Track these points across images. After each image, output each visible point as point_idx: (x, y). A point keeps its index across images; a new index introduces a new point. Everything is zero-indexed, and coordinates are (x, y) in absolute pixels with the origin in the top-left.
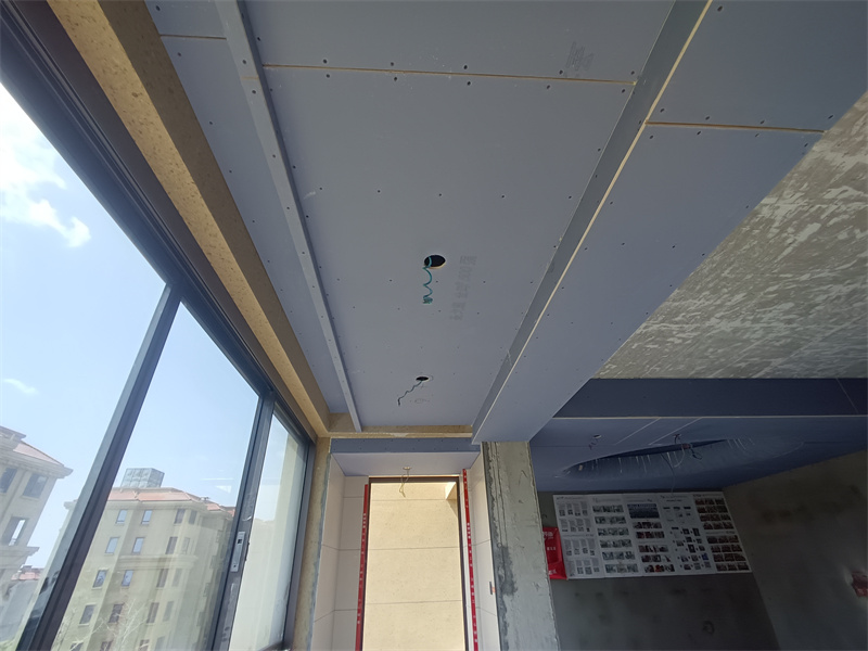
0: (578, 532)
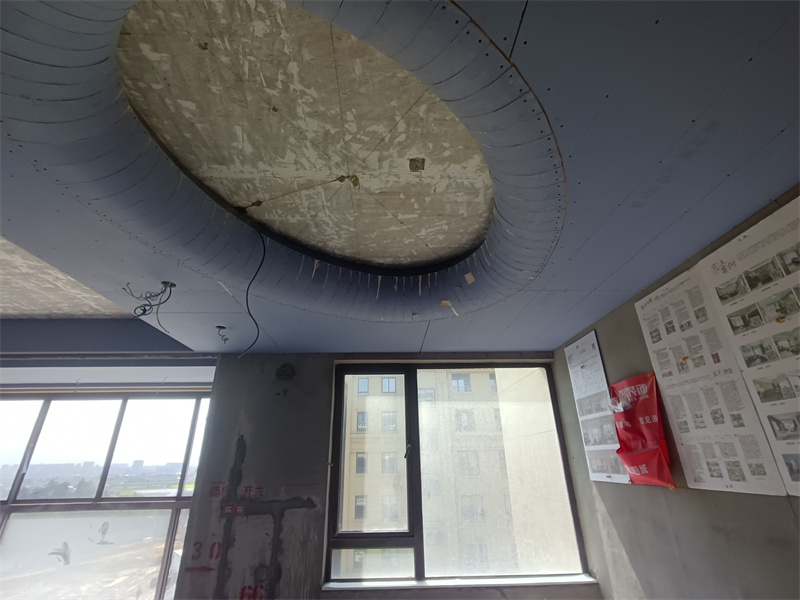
0: (693, 372)
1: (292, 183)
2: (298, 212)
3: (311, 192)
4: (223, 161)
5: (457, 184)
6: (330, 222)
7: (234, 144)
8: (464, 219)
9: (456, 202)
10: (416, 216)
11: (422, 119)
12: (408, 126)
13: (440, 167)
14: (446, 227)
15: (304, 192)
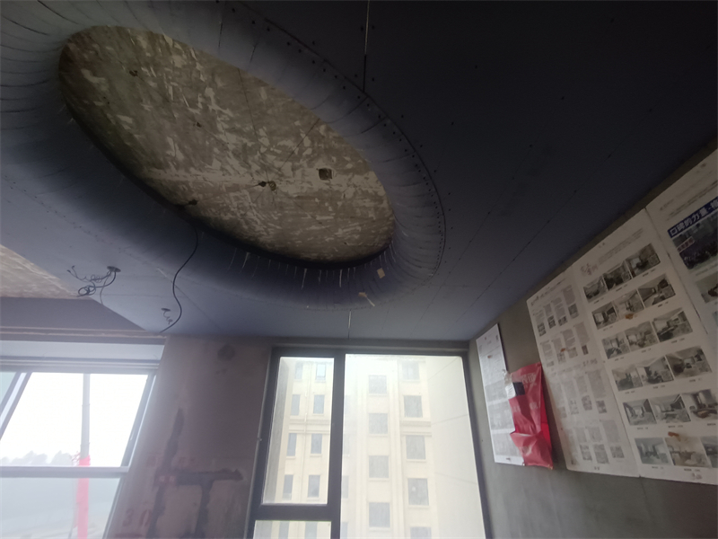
0: (569, 362)
1: (220, 186)
2: (229, 211)
3: (237, 194)
4: (160, 166)
5: (363, 192)
6: (258, 221)
7: (168, 152)
8: (374, 221)
9: (364, 207)
10: (332, 218)
11: (323, 137)
12: (313, 142)
13: (345, 177)
14: (359, 228)
15: (232, 194)
